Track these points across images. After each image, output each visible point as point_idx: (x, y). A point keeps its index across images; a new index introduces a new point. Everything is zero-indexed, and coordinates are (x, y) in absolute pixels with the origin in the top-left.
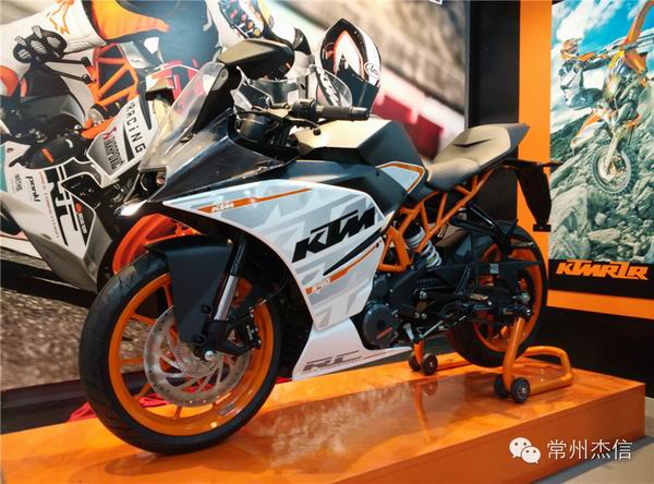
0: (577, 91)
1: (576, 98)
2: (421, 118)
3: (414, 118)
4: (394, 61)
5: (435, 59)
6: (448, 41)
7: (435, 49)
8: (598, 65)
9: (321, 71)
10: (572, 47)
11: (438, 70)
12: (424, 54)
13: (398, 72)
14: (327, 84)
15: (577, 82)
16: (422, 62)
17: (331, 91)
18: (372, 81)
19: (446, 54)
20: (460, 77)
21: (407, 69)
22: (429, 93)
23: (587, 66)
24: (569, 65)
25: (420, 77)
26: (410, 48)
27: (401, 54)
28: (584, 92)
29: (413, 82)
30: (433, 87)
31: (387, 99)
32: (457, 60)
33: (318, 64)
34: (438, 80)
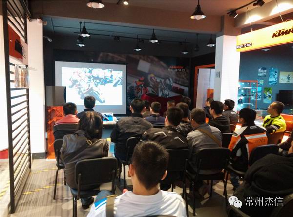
3: (179, 89)
6: (185, 77)
7: (183, 78)
11: (183, 81)
13: (176, 83)
14: (164, 86)
16: (180, 80)
18: (171, 85)
19: (185, 79)
20: (188, 81)
21: (178, 82)
22: (181, 85)
25: (180, 83)
26: (178, 79)
27: (176, 80)
32: (187, 79)
33: (163, 84)
34: (183, 83)
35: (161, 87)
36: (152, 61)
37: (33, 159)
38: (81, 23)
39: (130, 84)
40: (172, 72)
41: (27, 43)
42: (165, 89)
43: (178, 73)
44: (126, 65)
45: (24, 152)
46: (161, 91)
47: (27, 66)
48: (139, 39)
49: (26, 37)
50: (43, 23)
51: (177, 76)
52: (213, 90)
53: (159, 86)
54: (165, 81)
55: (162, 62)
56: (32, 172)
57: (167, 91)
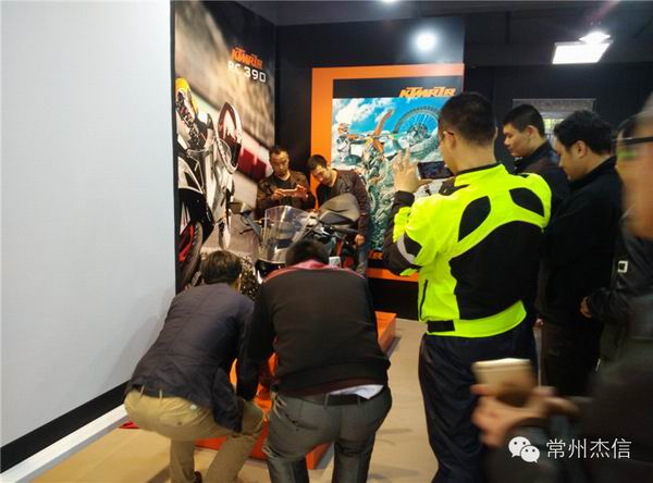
0: (347, 154)
1: (347, 158)
2: (259, 161)
3: (255, 161)
4: (247, 125)
5: (263, 120)
6: (268, 106)
7: (263, 113)
8: (359, 143)
9: (218, 140)
10: (344, 128)
11: (264, 128)
12: (259, 118)
13: (247, 131)
14: (221, 147)
15: (347, 149)
16: (258, 124)
17: (222, 152)
18: (239, 141)
19: (267, 116)
20: (271, 128)
21: (252, 130)
23: (353, 142)
24: (343, 138)
25: (257, 135)
26: (253, 114)
27: (249, 119)
28: (351, 156)
29: (254, 137)
30: (262, 139)
31: (245, 151)
33: (217, 135)
34: (264, 135)
40: (238, 80)
43: (252, 87)
46: (214, 170)
51: (251, 103)
53: (207, 146)
54: (221, 122)
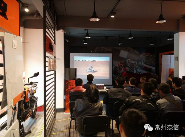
3: (148, 68)
6: (152, 60)
12: (149, 62)
20: (154, 63)
21: (147, 63)
22: (150, 65)
31: (145, 67)
32: (154, 61)
35: (135, 67)
36: (129, 51)
37: (57, 112)
38: (85, 30)
39: (115, 65)
40: (143, 57)
41: (55, 44)
42: (138, 69)
43: (147, 58)
44: (112, 54)
45: (52, 108)
46: (136, 69)
47: (55, 57)
48: (121, 37)
49: (55, 41)
50: (64, 32)
51: (147, 60)
52: (173, 69)
53: (134, 66)
55: (136, 51)
56: (56, 120)
57: (140, 69)
